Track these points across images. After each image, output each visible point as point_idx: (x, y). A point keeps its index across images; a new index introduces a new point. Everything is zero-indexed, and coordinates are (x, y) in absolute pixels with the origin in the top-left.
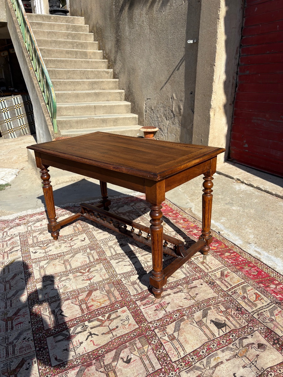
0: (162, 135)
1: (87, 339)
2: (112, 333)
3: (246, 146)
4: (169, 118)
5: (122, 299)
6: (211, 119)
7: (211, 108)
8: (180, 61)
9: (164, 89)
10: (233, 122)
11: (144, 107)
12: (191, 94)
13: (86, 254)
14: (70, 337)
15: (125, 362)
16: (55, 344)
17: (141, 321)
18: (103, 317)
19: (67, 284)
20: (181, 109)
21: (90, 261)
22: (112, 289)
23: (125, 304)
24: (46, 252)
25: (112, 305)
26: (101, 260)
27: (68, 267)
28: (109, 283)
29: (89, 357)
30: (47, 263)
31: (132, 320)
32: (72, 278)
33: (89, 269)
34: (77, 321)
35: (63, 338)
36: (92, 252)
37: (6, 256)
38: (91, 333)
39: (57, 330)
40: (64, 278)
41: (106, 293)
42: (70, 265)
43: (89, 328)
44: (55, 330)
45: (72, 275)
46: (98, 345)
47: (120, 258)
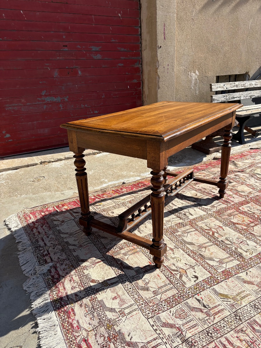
3: (8, 136)
5: (234, 209)
13: (186, 234)
17: (246, 202)
18: (254, 215)
19: (235, 238)
21: (195, 230)
22: (226, 214)
23: (237, 208)
24: (192, 267)
25: (241, 213)
26: (192, 224)
27: (208, 244)
28: (220, 217)
30: (211, 260)
31: (248, 205)
32: (224, 238)
33: (207, 230)
36: (180, 231)
37: (217, 310)
40: (227, 242)
41: (232, 217)
42: (205, 243)
45: (220, 239)
47: (185, 215)
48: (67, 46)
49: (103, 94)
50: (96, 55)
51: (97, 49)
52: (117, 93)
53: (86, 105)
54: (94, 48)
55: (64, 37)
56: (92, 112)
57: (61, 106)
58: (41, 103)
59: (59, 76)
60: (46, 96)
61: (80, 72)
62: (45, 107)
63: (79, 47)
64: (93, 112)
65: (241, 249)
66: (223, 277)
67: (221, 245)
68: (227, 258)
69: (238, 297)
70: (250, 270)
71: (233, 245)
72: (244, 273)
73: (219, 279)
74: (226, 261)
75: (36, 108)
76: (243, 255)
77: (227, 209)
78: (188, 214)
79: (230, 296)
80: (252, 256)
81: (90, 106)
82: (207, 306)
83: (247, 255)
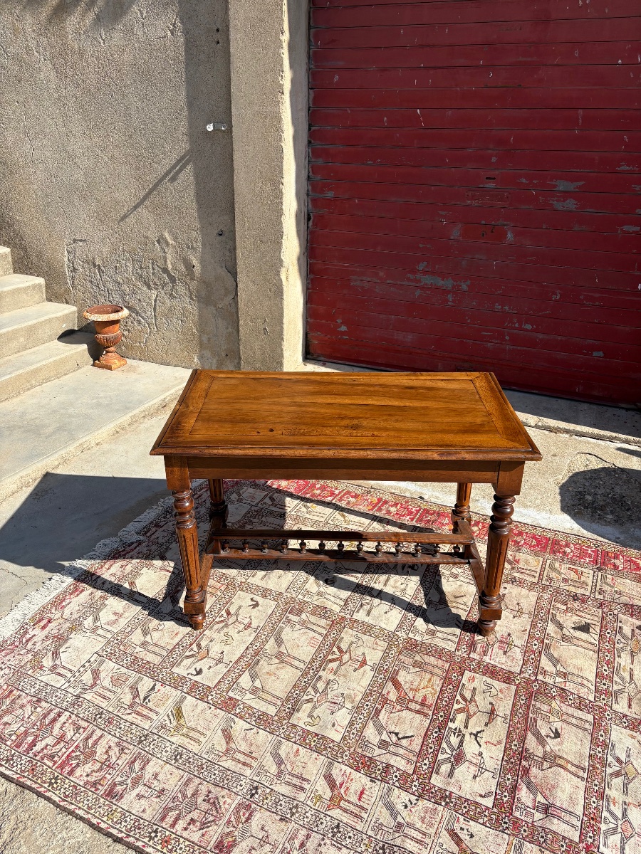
0: (139, 322)
1: (480, 746)
2: (497, 715)
3: (344, 328)
4: (155, 284)
5: (449, 664)
6: (285, 288)
7: (282, 266)
8: (179, 161)
9: (131, 220)
10: (310, 286)
11: (66, 259)
12: (221, 235)
13: (298, 627)
14: (459, 758)
15: (555, 738)
16: (453, 780)
17: (508, 678)
18: (458, 702)
19: (341, 691)
20: (194, 266)
21: (321, 634)
22: (418, 658)
23: (460, 668)
24: (219, 661)
25: (447, 679)
26: (338, 624)
27: (296, 663)
28: (400, 653)
29: (512, 763)
30: (253, 677)
31: (496, 684)
32: (331, 677)
33: (339, 648)
34: (436, 732)
35: (449, 765)
36: (304, 616)
37: (145, 712)
38: (474, 735)
39: (426, 762)
40: (321, 686)
41: (418, 670)
42: (295, 658)
43: (462, 728)
44: (425, 764)
45: (325, 672)
46: (499, 743)
47: (361, 606)
48: (494, 178)
49: (559, 291)
50: (564, 201)
51: (571, 186)
52: (597, 295)
53: (507, 308)
54: (562, 186)
55: (494, 159)
56: (517, 325)
57: (450, 297)
58: (413, 284)
59: (461, 238)
60: (424, 272)
61: (510, 235)
62: (418, 292)
63: (524, 181)
64: (520, 325)
65: (315, 707)
66: (219, 702)
67: (306, 680)
68: (274, 696)
69: (185, 730)
70: (261, 731)
71: (318, 694)
72: (248, 726)
73: (210, 697)
74: (264, 696)
75: (401, 292)
76: (296, 715)
77: (439, 653)
78: (366, 607)
79: (182, 721)
80: (304, 727)
81: (516, 312)
82: (147, 700)
83: (301, 718)
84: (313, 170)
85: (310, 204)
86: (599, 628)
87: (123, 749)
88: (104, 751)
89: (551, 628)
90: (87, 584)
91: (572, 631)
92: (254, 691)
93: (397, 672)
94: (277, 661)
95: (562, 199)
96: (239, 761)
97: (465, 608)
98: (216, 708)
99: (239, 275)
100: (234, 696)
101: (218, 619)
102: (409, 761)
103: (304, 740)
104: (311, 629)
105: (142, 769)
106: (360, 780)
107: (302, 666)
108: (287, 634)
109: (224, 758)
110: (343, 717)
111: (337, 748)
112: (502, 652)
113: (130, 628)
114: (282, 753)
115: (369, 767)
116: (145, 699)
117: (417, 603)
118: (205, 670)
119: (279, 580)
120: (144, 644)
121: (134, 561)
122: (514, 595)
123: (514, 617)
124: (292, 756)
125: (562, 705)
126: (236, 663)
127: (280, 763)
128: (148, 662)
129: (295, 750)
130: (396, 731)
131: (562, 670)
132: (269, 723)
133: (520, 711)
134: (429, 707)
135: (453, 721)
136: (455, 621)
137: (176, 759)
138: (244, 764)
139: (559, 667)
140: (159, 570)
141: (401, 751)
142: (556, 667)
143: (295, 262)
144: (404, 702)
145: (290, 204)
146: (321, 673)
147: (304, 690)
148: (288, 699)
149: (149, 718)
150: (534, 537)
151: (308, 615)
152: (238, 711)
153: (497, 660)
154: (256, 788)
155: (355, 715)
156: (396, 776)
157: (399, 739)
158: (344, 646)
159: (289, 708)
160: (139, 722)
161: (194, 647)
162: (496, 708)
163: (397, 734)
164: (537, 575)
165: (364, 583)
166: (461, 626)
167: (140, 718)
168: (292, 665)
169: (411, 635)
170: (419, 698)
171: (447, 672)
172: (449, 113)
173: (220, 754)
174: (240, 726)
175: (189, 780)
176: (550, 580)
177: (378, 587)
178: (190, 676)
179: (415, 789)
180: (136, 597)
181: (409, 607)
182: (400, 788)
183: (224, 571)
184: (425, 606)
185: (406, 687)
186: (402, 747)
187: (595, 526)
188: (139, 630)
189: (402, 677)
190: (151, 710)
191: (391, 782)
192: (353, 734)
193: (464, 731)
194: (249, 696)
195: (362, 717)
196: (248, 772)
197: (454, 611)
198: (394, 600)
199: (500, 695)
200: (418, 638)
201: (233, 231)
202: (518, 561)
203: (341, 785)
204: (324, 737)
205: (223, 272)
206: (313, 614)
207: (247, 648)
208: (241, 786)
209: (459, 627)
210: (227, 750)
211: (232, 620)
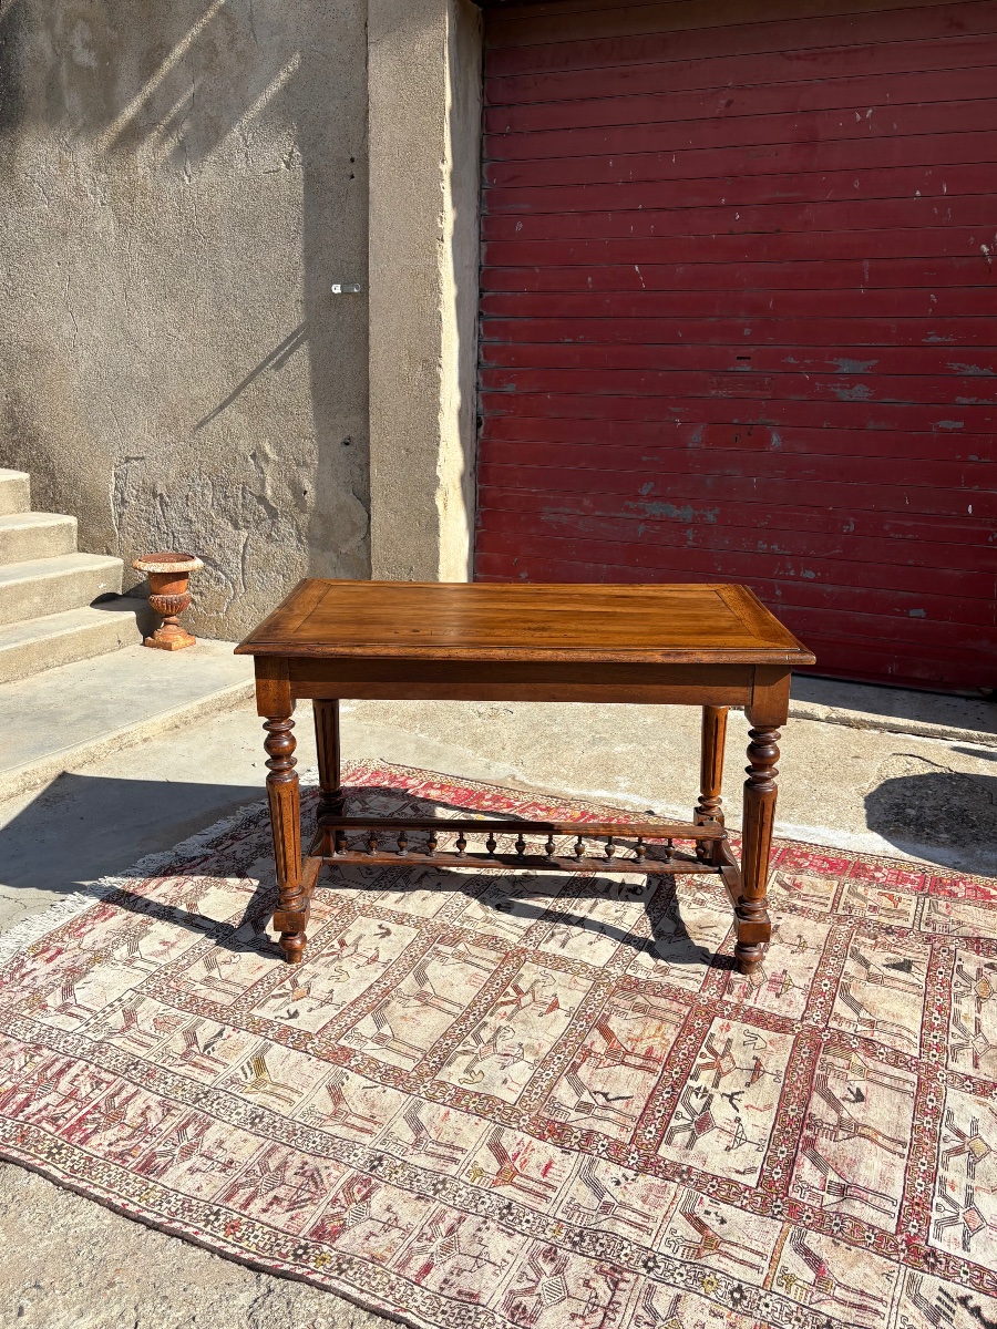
0: (218, 579)
1: (737, 1110)
2: (764, 1072)
4: (246, 521)
5: (689, 1008)
6: (442, 519)
7: (437, 486)
10: (479, 524)
12: (347, 444)
13: (451, 960)
14: (703, 1123)
15: (857, 1101)
16: (693, 1152)
17: (782, 1025)
18: (703, 1056)
19: (517, 1040)
20: (305, 492)
21: (488, 970)
22: (640, 999)
23: (707, 1013)
24: (327, 1002)
25: (686, 1028)
26: (514, 957)
27: (447, 1006)
28: (613, 994)
29: (788, 1132)
30: (379, 1023)
31: (764, 1033)
32: (503, 1023)
33: (516, 988)
34: (668, 1093)
35: (688, 1134)
36: (461, 947)
37: (207, 1063)
38: (728, 1096)
39: (652, 1129)
40: (486, 1034)
41: (639, 1015)
42: (445, 1000)
43: (709, 1087)
44: (650, 1132)
45: (493, 1018)
46: (769, 1107)
47: (553, 935)
48: (749, 358)
49: (851, 519)
50: (851, 388)
51: (860, 367)
52: (909, 524)
53: (775, 547)
54: (847, 366)
55: (747, 332)
56: (792, 573)
57: (690, 533)
58: (634, 516)
59: (703, 446)
60: (651, 498)
61: (775, 439)
62: (642, 528)
63: (792, 361)
64: (798, 571)
65: (476, 1060)
66: (324, 1052)
67: (464, 1027)
68: (412, 1047)
69: (268, 1088)
70: (389, 1090)
71: (482, 1045)
72: (369, 1083)
73: (309, 1046)
74: (395, 1045)
75: (616, 529)
76: (447, 1069)
77: (675, 994)
78: (561, 937)
79: (265, 1076)
80: (458, 1085)
81: (789, 553)
82: (210, 1049)
83: (454, 1074)
84: (485, 353)
85: (480, 403)
86: (926, 966)
87: (168, 1110)
88: (140, 1112)
89: (851, 966)
90: (120, 905)
91: (884, 969)
92: (380, 1039)
93: (608, 1018)
94: (419, 1003)
95: (848, 386)
96: (353, 1126)
97: (716, 940)
98: (319, 1058)
99: (373, 503)
100: (347, 1045)
101: (325, 951)
102: (623, 1127)
103: (459, 1100)
104: (473, 964)
105: (198, 1135)
106: (546, 1151)
107: (456, 1010)
108: (434, 969)
109: (330, 1123)
110: (521, 1072)
111: (510, 1112)
112: (773, 994)
113: (186, 961)
114: (423, 1116)
115: (559, 1135)
116: (206, 1047)
117: (640, 934)
118: (303, 1013)
119: (425, 903)
120: (208, 981)
121: (196, 878)
122: (792, 927)
123: (793, 952)
124: (437, 1121)
125: (868, 1059)
126: (353, 1004)
127: (418, 1128)
128: (213, 1002)
129: (442, 1114)
130: (605, 1091)
131: (867, 1016)
132: (402, 1080)
133: (802, 1066)
134: (658, 1061)
135: (695, 1077)
136: (702, 956)
137: (253, 1124)
138: (361, 1130)
139: (863, 1014)
140: (235, 889)
141: (612, 1115)
142: (858, 1014)
143: (458, 485)
144: (618, 1055)
145: (451, 396)
146: (486, 1019)
147: (460, 1039)
148: (433, 1051)
149: (212, 1071)
150: (825, 859)
151: (468, 945)
152: (353, 1063)
153: (766, 1004)
154: (380, 1159)
155: (540, 1069)
156: (603, 1146)
157: (608, 1100)
158: (524, 986)
159: (434, 1062)
160: (197, 1076)
161: (288, 984)
162: (763, 1062)
163: (605, 1095)
164: (830, 902)
165: (558, 909)
166: (710, 961)
167: (198, 1071)
168: (440, 1009)
169: (629, 972)
170: (641, 1048)
171: (687, 1018)
172: (680, 269)
173: (326, 1118)
174: (355, 1083)
175: (274, 1149)
176: (851, 908)
177: (578, 913)
178: (279, 1020)
179: (632, 1162)
180: (198, 921)
181: (627, 939)
182: (610, 1159)
183: (337, 891)
184: (652, 938)
185: (621, 1036)
186: (613, 1110)
187: (920, 847)
188: (201, 962)
189: (615, 1024)
190: (216, 1061)
191: (595, 1152)
192: (536, 1093)
193: (712, 1091)
194: (371, 1045)
195: (550, 1072)
196: (367, 1139)
197: (697, 943)
198: (603, 929)
199: (770, 1048)
200: (641, 975)
201: (366, 439)
202: (799, 886)
203: (515, 1156)
204: (488, 1097)
205: (349, 499)
206: (476, 943)
207: (371, 987)
208: (356, 1155)
209: (705, 962)
210: (335, 1113)
211: (346, 952)
